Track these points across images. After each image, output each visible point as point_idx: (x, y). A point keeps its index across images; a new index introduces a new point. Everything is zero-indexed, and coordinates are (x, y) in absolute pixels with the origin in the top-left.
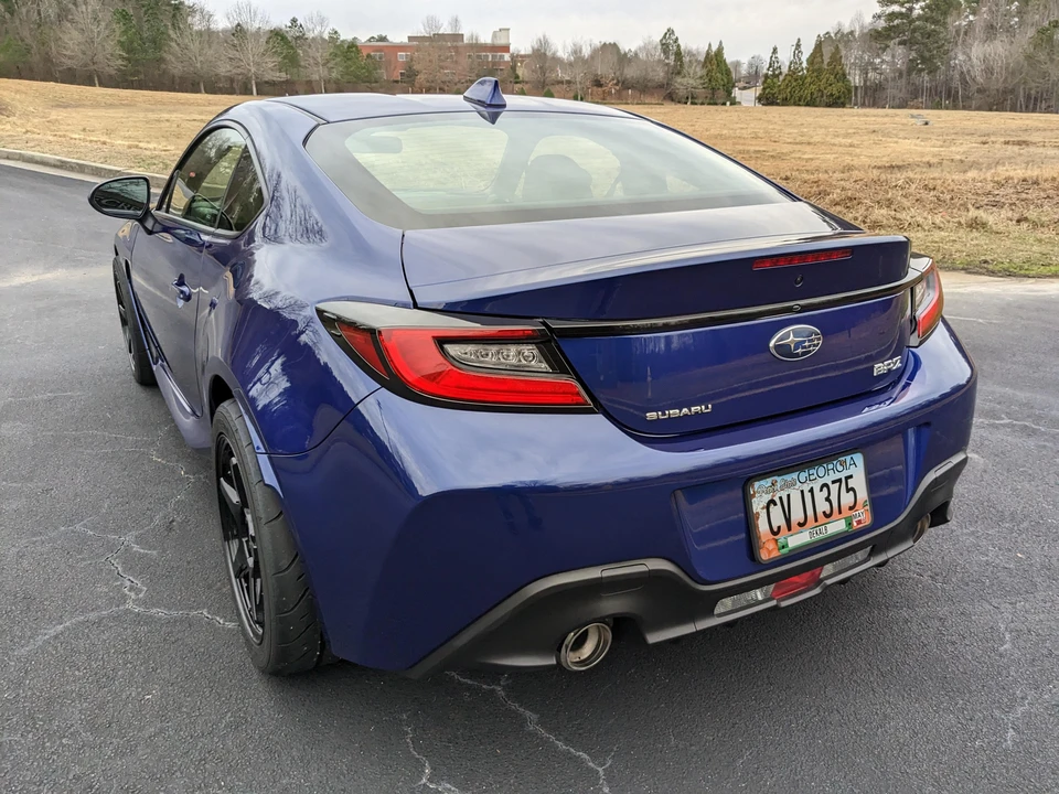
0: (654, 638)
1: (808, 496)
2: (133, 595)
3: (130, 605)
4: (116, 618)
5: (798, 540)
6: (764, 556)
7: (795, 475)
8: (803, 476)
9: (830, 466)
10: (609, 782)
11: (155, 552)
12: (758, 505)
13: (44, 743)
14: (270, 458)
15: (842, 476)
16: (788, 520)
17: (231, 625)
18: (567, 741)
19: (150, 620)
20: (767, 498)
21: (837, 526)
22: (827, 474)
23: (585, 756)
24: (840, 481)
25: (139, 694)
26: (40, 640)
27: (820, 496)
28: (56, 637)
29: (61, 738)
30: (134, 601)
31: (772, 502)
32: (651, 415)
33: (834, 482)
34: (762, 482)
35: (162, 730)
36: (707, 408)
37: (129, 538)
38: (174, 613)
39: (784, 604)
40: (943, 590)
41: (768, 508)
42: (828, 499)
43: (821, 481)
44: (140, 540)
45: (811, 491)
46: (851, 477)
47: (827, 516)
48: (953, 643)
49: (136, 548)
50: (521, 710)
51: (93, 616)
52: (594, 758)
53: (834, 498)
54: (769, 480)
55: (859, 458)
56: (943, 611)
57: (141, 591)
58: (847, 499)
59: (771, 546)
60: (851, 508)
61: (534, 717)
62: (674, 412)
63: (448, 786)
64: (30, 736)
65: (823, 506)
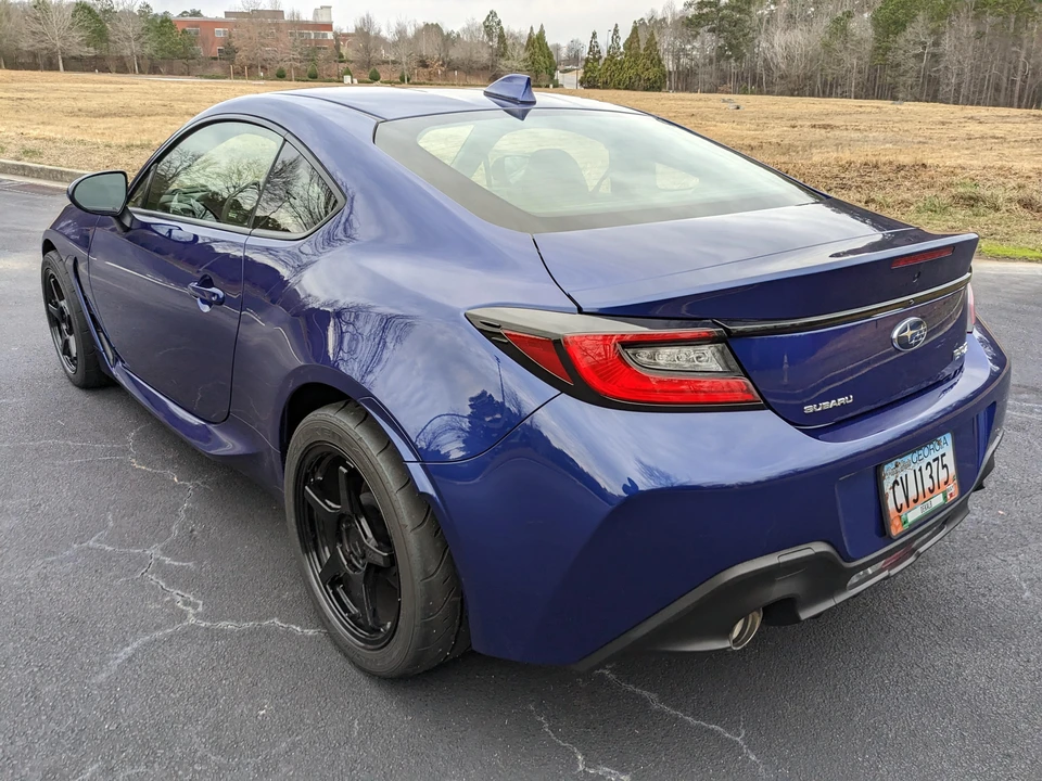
0: (805, 615)
1: (918, 473)
2: (191, 610)
3: (192, 620)
4: (185, 634)
5: (914, 515)
6: (894, 532)
7: (909, 457)
8: (916, 455)
9: (932, 446)
10: (752, 751)
11: (191, 564)
12: (887, 484)
13: (176, 772)
14: (424, 467)
15: (938, 454)
16: (907, 498)
17: (311, 632)
18: (695, 715)
19: (222, 634)
20: (892, 479)
21: (937, 500)
22: (929, 454)
23: (717, 728)
24: (937, 459)
25: (251, 710)
26: (114, 665)
27: (926, 473)
28: (130, 660)
29: (192, 765)
30: (196, 615)
31: (896, 482)
32: (809, 409)
33: (934, 460)
34: (889, 465)
35: (294, 745)
36: (849, 399)
37: (154, 552)
38: (246, 625)
39: (893, 572)
40: (953, 548)
41: (893, 487)
42: (931, 477)
43: (926, 460)
44: (166, 551)
45: (920, 470)
46: (943, 455)
47: (931, 491)
48: (984, 595)
49: (168, 561)
50: (638, 691)
51: (158, 634)
52: (728, 729)
53: (935, 475)
54: (894, 462)
55: (948, 437)
56: (962, 567)
57: (197, 605)
58: (943, 475)
59: (897, 522)
60: (946, 483)
61: (654, 696)
62: (826, 405)
63: (607, 769)
64: (156, 765)
65: (928, 483)
